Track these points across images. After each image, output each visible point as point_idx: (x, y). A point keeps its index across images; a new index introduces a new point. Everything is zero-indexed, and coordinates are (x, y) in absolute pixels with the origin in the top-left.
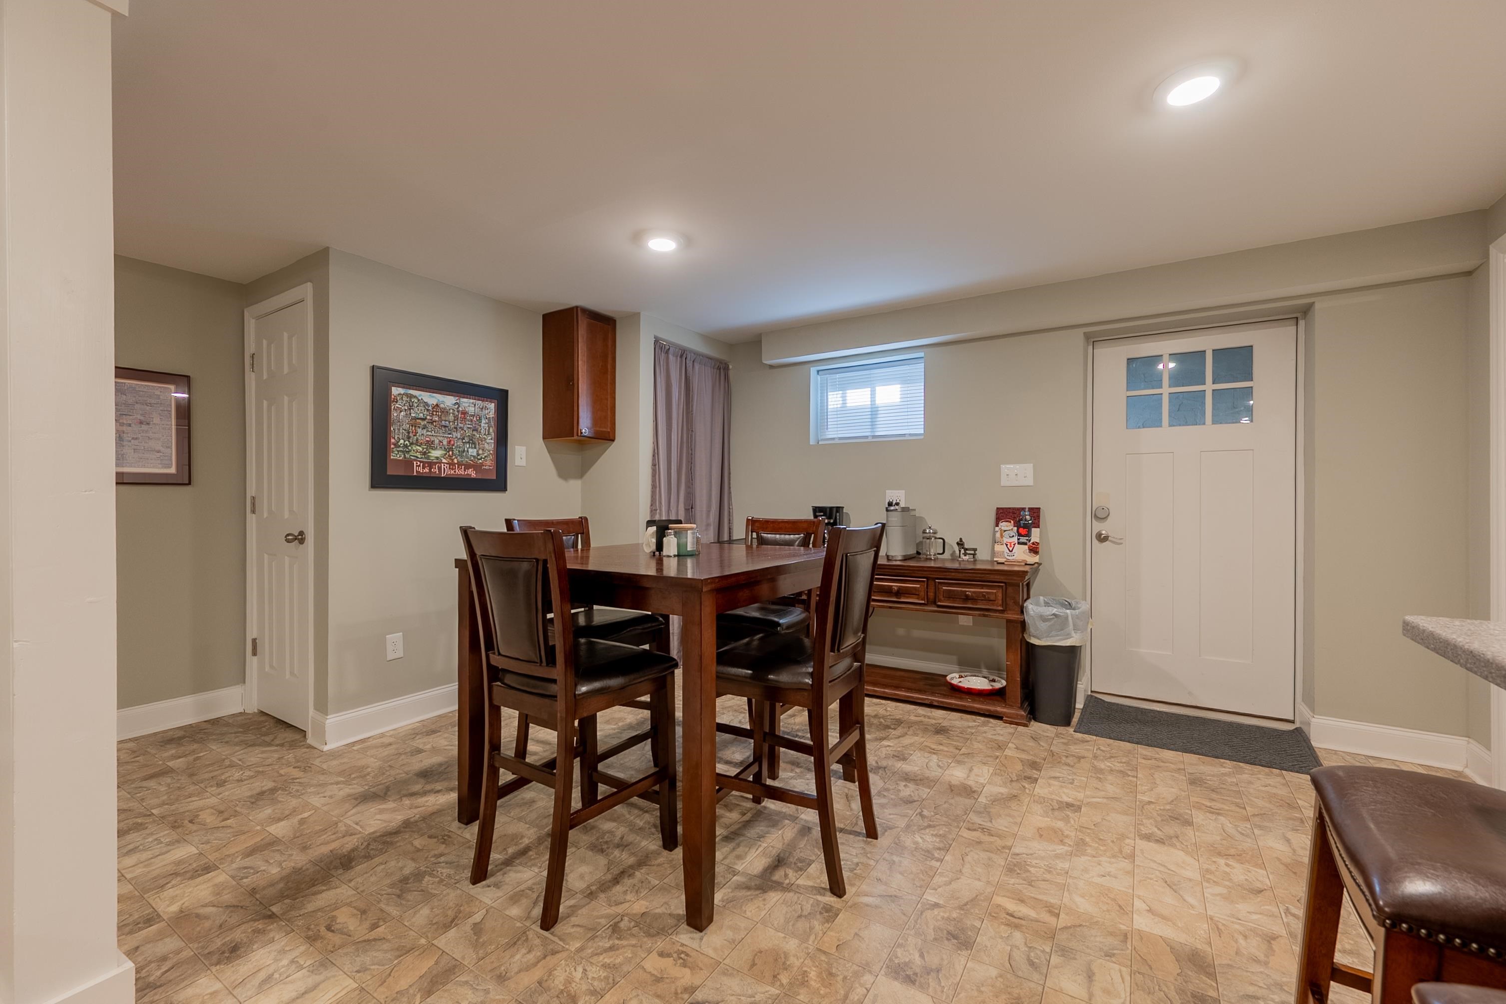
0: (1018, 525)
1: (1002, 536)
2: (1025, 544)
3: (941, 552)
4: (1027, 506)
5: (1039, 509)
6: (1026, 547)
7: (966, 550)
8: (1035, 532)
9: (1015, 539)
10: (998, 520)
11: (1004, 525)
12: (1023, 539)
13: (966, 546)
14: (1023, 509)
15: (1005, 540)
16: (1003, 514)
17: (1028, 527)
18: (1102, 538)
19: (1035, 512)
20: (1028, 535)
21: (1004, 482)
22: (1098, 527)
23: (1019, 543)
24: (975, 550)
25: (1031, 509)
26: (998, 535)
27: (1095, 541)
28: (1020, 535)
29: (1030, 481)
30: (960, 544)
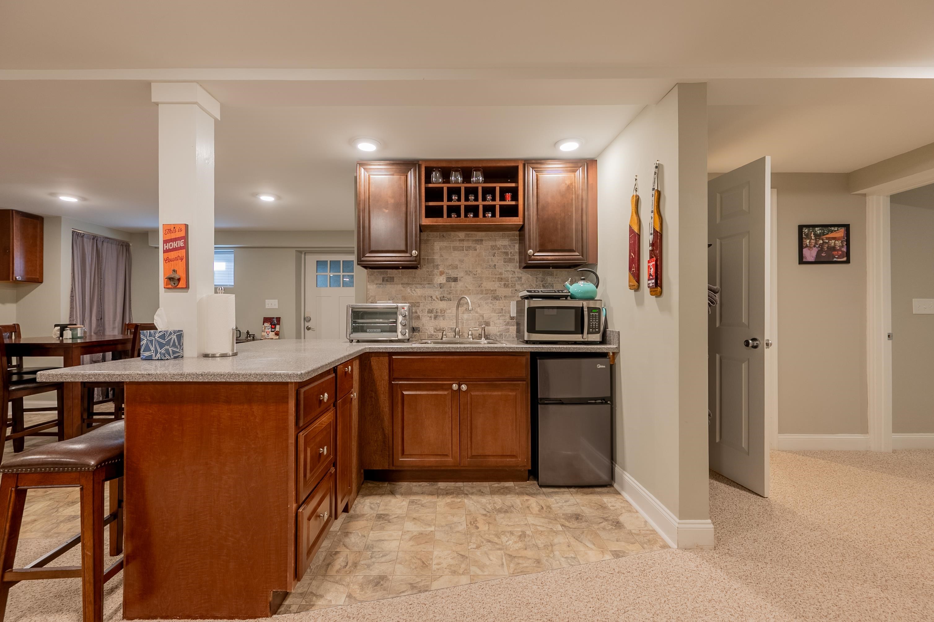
0: (271, 324)
1: (265, 329)
2: (273, 331)
3: (239, 336)
4: (275, 316)
5: (280, 318)
6: (274, 333)
7: (250, 335)
8: (278, 327)
9: (270, 330)
10: (264, 322)
11: (266, 324)
12: (273, 330)
13: (250, 334)
14: (274, 318)
15: (266, 330)
16: (266, 320)
17: (275, 325)
18: (309, 329)
19: (278, 319)
20: (275, 328)
21: (267, 307)
22: (307, 324)
23: (271, 331)
24: (254, 335)
25: (277, 318)
26: (263, 328)
27: (306, 330)
28: (272, 328)
29: (277, 307)
30: (248, 333)
